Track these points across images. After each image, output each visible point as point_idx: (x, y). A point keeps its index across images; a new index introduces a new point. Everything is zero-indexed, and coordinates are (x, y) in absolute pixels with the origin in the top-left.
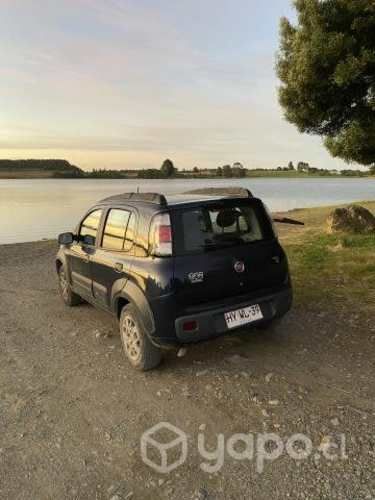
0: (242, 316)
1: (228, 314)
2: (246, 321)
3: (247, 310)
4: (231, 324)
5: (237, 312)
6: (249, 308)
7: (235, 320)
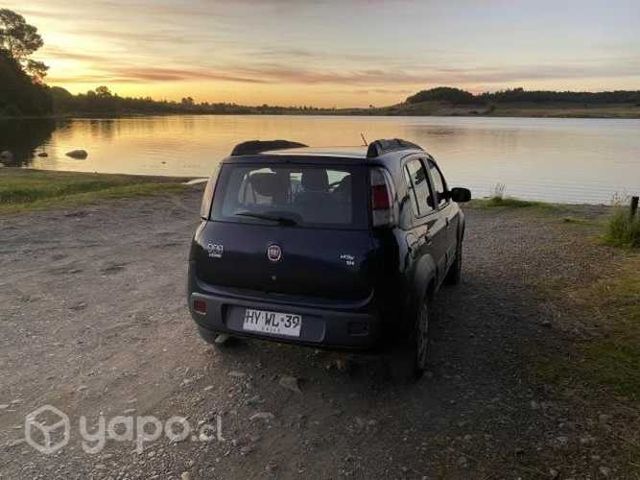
0: (268, 322)
1: (251, 312)
2: (270, 330)
3: (279, 316)
4: (249, 326)
5: (263, 313)
6: (283, 316)
7: (255, 323)
